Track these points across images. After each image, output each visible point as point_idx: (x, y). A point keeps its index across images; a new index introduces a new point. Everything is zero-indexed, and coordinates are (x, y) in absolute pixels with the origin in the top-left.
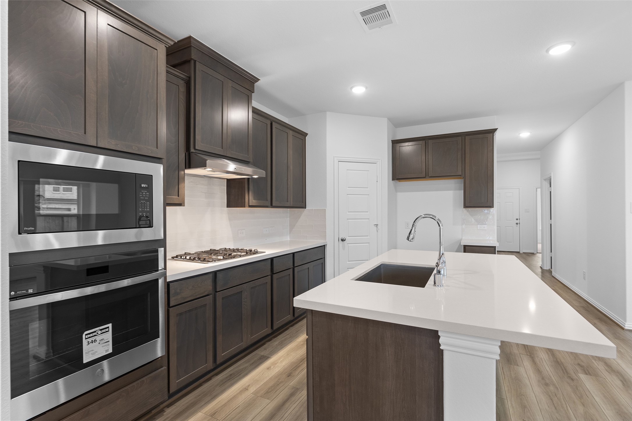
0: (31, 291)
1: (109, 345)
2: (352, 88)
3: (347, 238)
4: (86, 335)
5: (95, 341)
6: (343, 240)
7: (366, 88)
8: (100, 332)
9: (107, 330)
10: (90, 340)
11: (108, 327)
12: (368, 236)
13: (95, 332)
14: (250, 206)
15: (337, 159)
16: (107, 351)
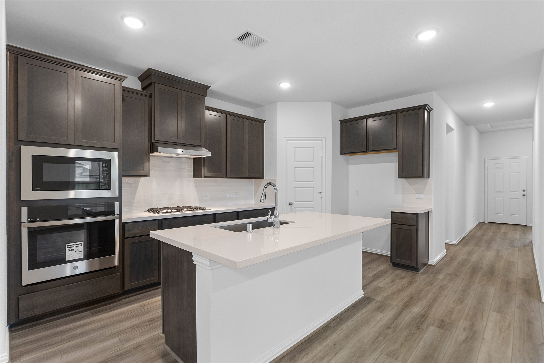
0: (38, 219)
1: (81, 253)
2: (279, 84)
3: (294, 203)
4: (68, 246)
5: (73, 250)
6: (291, 204)
7: (291, 84)
8: (76, 246)
9: (80, 245)
10: (70, 249)
11: (81, 244)
12: (313, 202)
13: (73, 245)
14: (205, 177)
15: (286, 139)
16: (80, 256)
